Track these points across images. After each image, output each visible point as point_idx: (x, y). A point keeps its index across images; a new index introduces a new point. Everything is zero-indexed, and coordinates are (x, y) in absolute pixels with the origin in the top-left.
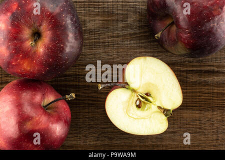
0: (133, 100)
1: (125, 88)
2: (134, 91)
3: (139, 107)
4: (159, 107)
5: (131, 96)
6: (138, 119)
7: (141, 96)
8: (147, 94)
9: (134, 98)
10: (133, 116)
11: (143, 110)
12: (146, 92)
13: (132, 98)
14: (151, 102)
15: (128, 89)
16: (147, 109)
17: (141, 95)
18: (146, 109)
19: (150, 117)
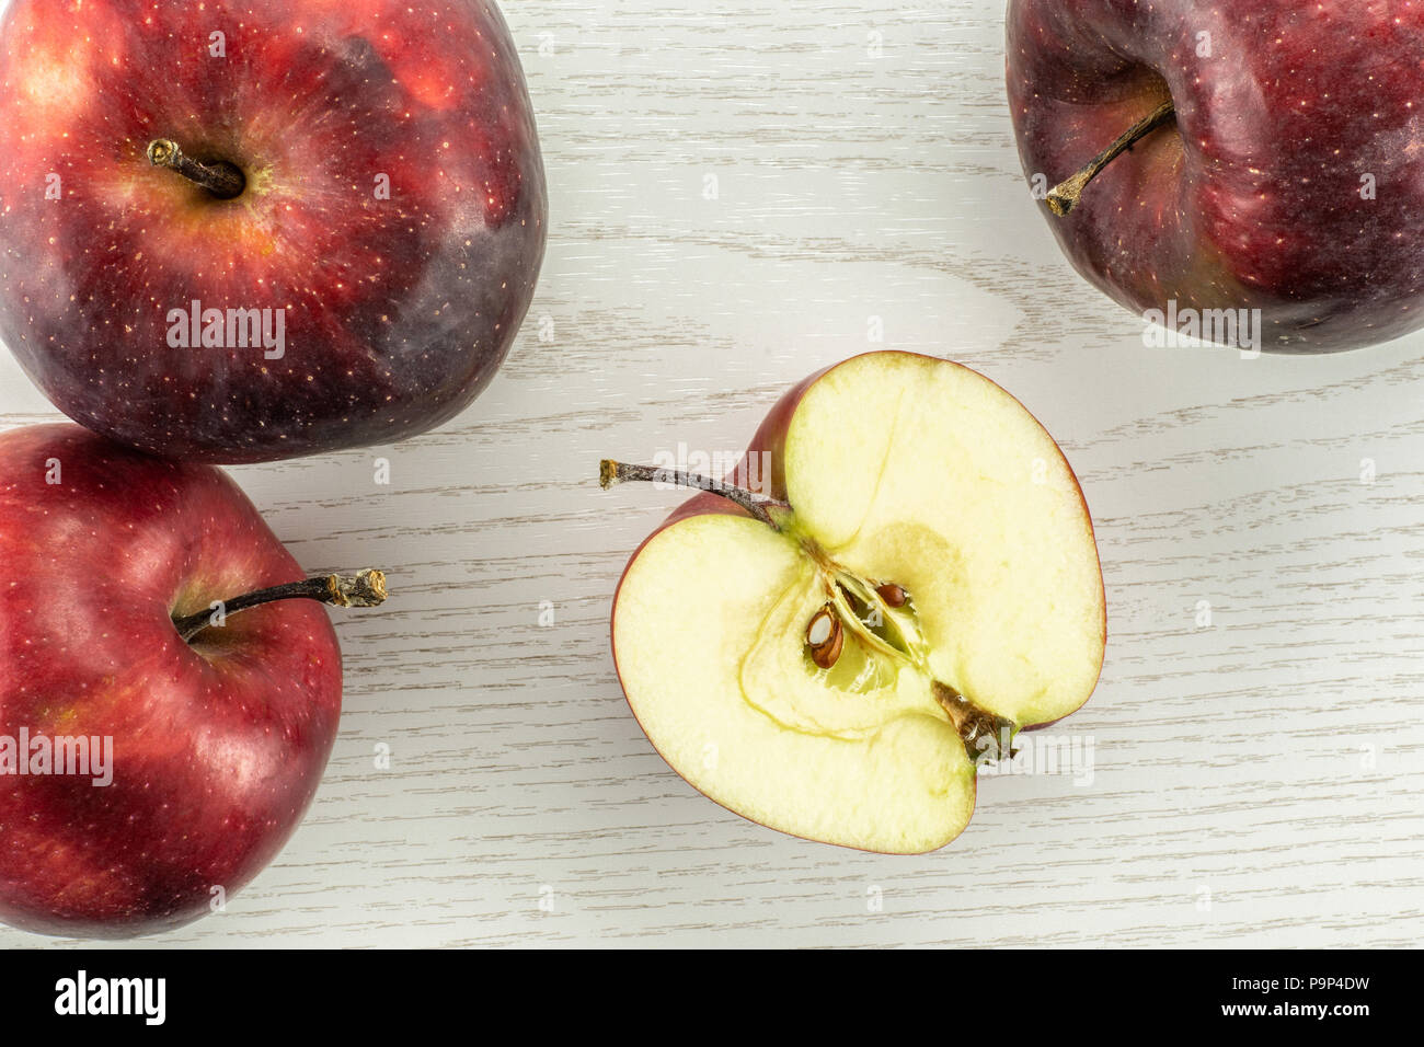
0: (795, 607)
1: (766, 519)
2: (813, 550)
3: (819, 656)
4: (945, 693)
5: (792, 578)
6: (796, 729)
7: (847, 594)
8: (888, 593)
9: (804, 591)
10: (767, 707)
11: (843, 682)
12: (884, 579)
13: (795, 590)
14: (900, 647)
15: (779, 530)
16: (868, 687)
17: (850, 586)
18: (861, 679)
19: (875, 739)
